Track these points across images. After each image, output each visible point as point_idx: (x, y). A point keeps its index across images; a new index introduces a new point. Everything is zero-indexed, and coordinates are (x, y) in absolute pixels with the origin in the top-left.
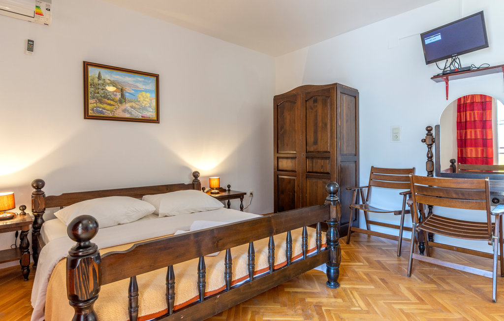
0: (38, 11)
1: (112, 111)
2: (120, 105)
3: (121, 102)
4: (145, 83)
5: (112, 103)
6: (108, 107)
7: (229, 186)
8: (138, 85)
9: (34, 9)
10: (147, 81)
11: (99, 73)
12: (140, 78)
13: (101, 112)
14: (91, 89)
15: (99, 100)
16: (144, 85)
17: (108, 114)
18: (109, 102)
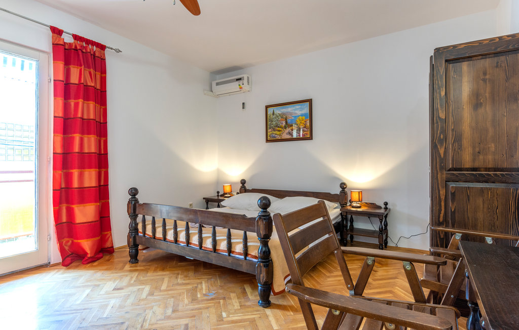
0: (240, 87)
1: (280, 135)
2: (285, 130)
3: (285, 128)
4: (301, 109)
5: (280, 129)
6: (278, 133)
7: (386, 204)
8: (297, 112)
9: (239, 87)
10: (302, 107)
11: (273, 111)
12: (298, 106)
13: (274, 137)
14: (269, 123)
15: (273, 129)
16: (300, 111)
17: (278, 137)
18: (278, 129)
